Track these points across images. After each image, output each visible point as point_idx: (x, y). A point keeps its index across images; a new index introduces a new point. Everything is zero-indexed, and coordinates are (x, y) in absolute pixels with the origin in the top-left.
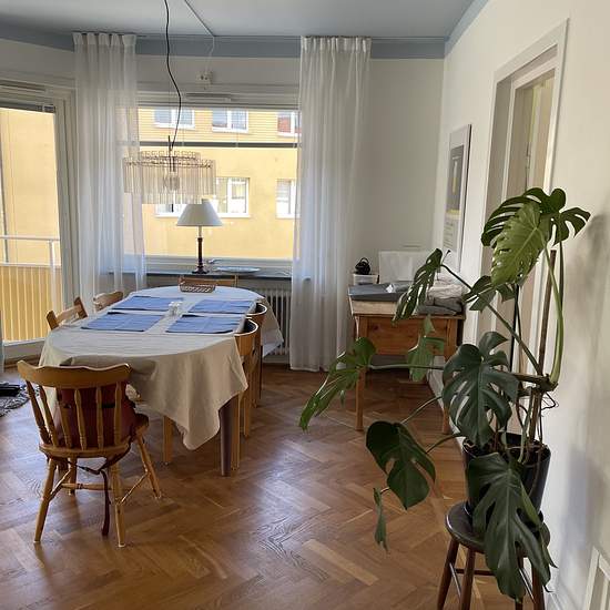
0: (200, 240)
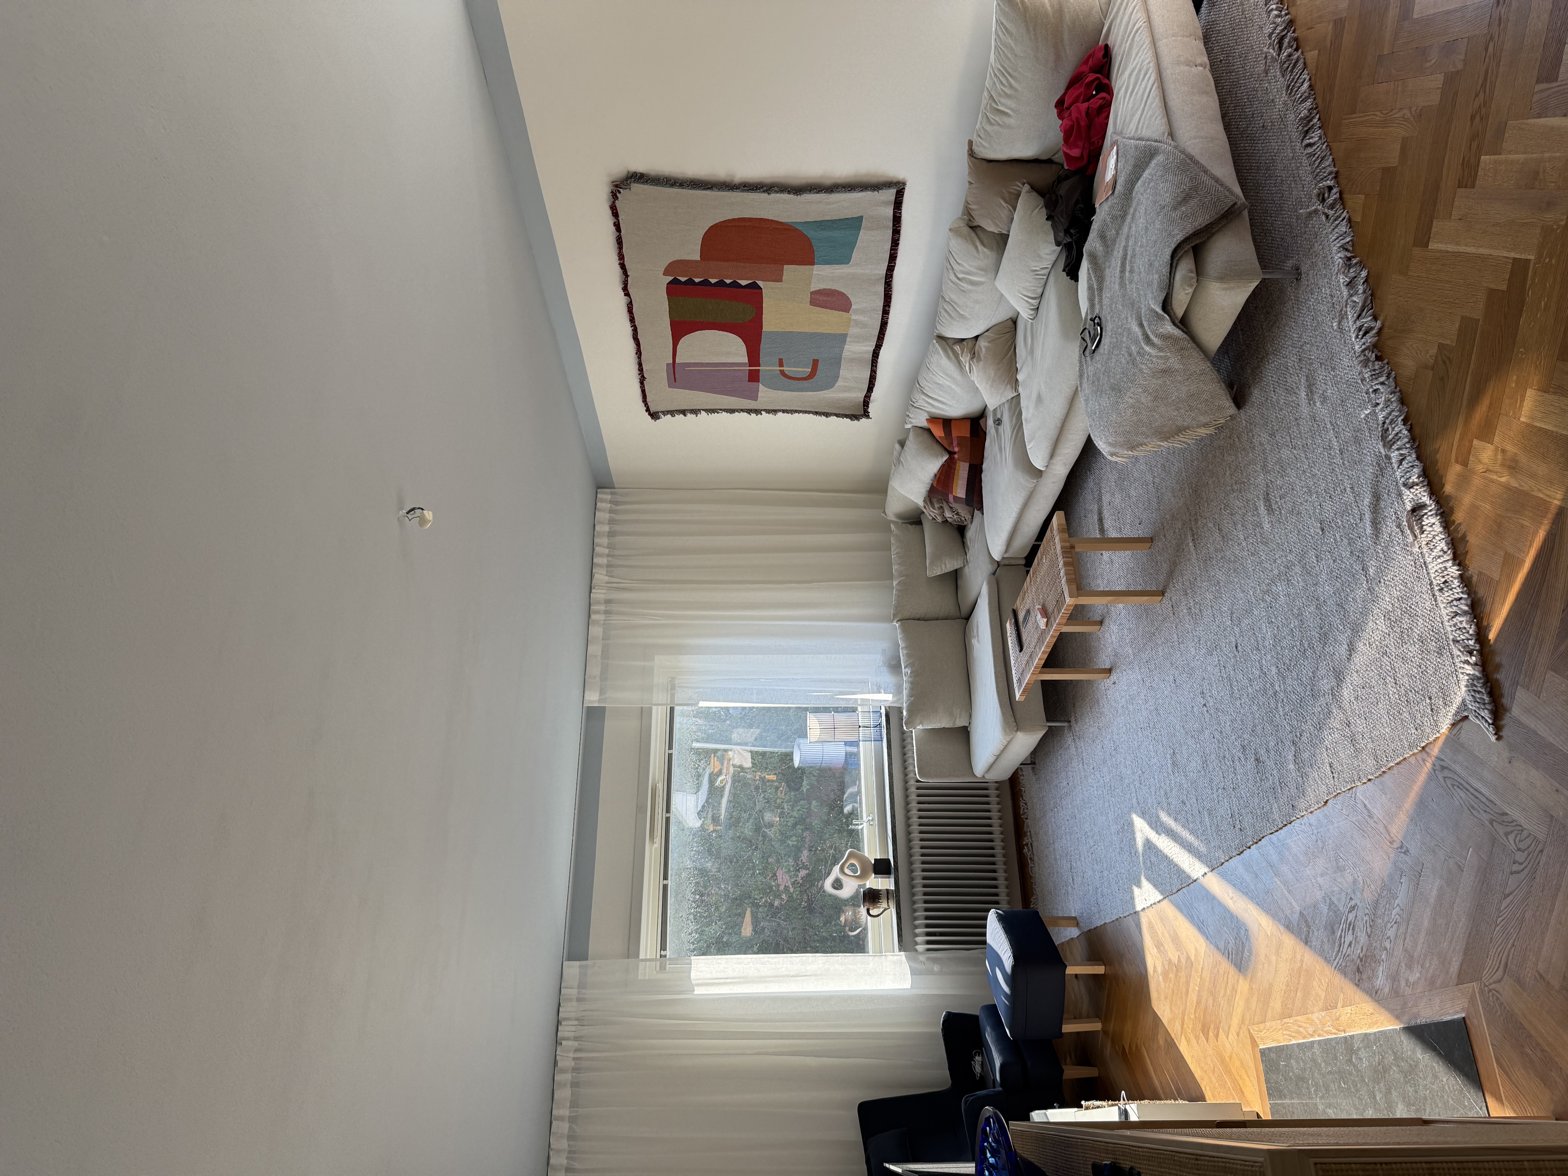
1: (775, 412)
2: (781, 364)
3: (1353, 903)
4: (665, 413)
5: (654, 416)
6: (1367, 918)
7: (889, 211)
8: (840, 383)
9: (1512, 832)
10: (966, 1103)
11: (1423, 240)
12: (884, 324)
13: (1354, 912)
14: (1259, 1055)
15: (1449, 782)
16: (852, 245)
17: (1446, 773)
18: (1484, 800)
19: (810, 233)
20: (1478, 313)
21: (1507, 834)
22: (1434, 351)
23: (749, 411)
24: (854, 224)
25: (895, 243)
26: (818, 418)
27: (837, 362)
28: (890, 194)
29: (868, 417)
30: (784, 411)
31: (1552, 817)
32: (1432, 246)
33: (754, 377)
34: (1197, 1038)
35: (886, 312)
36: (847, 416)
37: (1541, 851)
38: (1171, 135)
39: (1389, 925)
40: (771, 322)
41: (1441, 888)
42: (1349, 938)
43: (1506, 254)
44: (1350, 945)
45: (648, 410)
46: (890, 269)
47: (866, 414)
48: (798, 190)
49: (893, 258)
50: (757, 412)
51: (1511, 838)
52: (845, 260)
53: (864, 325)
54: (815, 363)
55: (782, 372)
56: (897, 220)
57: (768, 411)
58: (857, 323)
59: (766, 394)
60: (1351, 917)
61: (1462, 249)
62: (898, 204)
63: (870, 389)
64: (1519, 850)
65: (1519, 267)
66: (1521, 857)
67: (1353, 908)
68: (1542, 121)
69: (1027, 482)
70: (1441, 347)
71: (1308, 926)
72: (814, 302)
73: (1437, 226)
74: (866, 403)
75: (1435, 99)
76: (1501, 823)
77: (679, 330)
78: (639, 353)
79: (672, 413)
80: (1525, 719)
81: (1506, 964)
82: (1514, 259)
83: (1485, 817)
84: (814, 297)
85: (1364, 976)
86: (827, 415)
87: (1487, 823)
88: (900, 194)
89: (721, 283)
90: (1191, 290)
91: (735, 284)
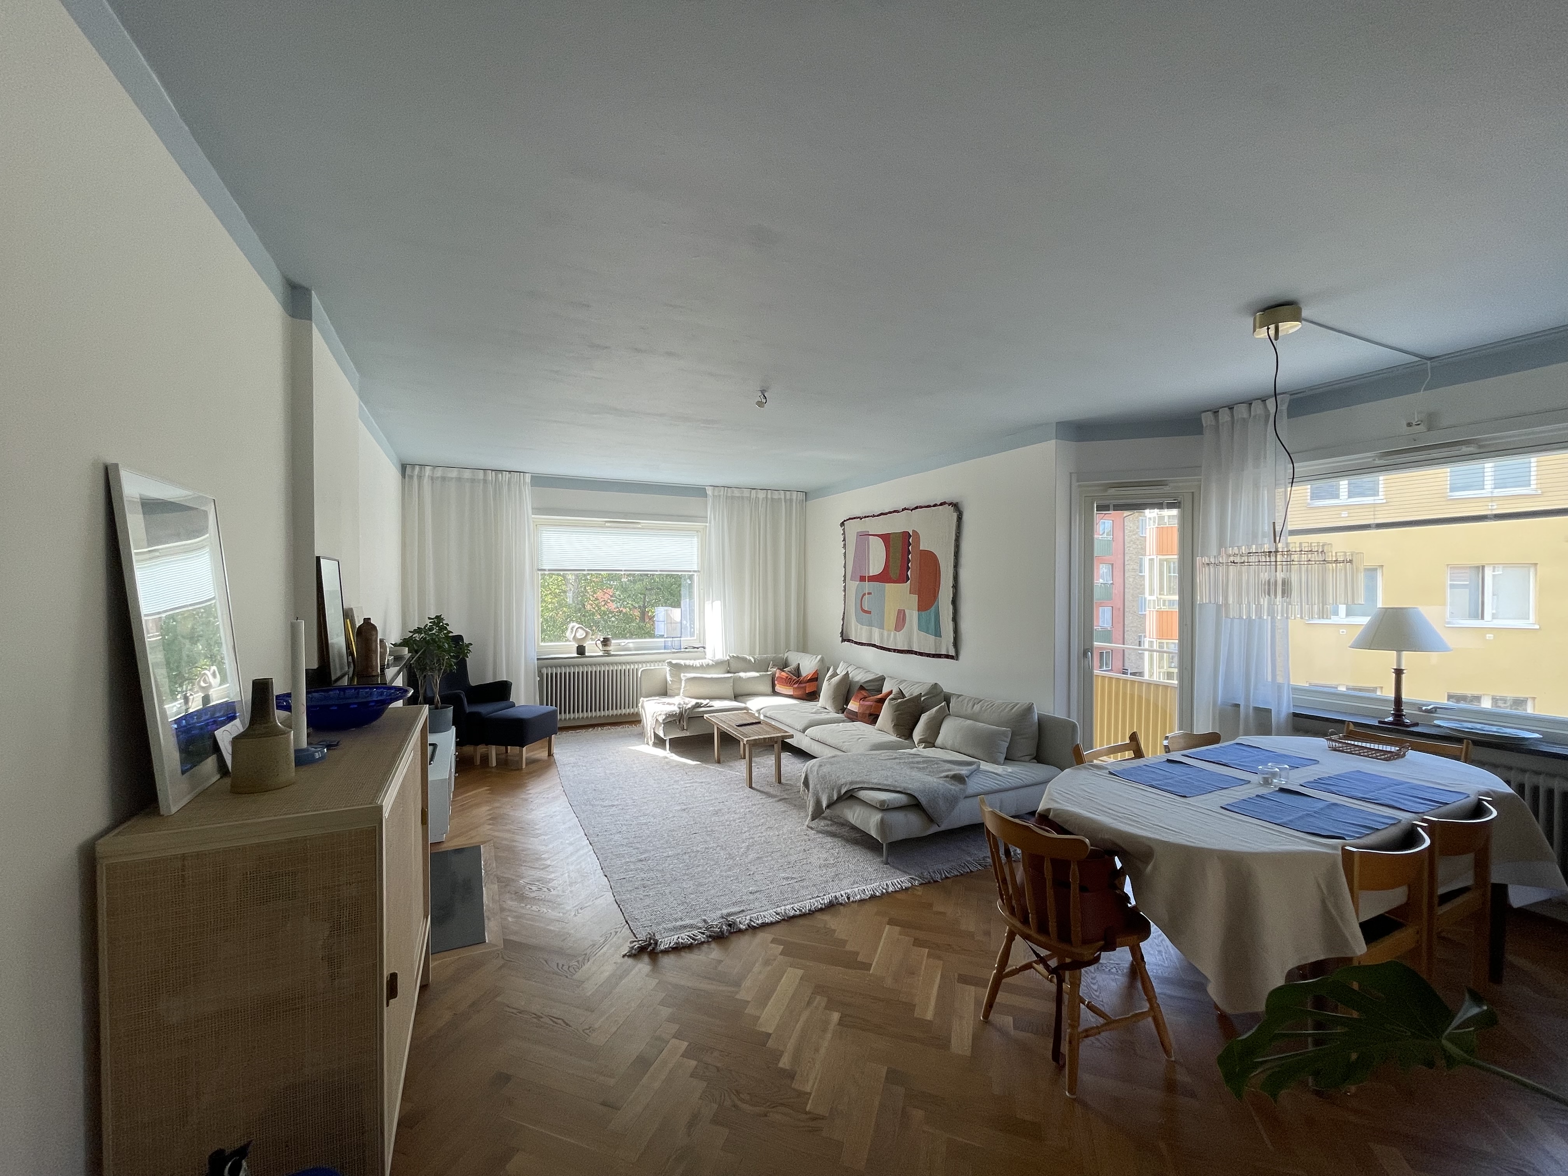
0: (1399, 672)
1: (845, 591)
2: (869, 594)
3: (552, 890)
4: (844, 530)
5: (842, 524)
6: (543, 896)
7: (944, 652)
8: (859, 626)
9: (579, 964)
10: (460, 693)
11: (892, 922)
12: (889, 650)
13: (547, 891)
14: (477, 844)
15: (608, 936)
16: (927, 632)
17: (613, 934)
18: (597, 951)
19: (933, 608)
20: (848, 948)
21: (578, 961)
22: (833, 927)
23: (845, 576)
24: (938, 633)
25: (928, 655)
26: (842, 614)
27: (870, 625)
28: (952, 652)
29: (842, 642)
30: (845, 595)
31: (584, 982)
32: (888, 926)
33: (862, 579)
34: (490, 815)
35: (895, 651)
36: (842, 630)
37: (567, 977)
38: (966, 797)
39: (538, 907)
40: (890, 588)
41: (554, 931)
42: (534, 888)
43: (875, 960)
44: (530, 889)
45: (845, 521)
46: (916, 653)
47: (843, 640)
48: (955, 602)
49: (921, 654)
50: (845, 581)
51: (576, 963)
52: (920, 628)
53: (888, 639)
54: (869, 612)
55: (864, 594)
56: (939, 656)
57: (845, 587)
58: (889, 636)
59: (853, 585)
60: (545, 889)
61: (883, 940)
62: (947, 656)
63: (856, 643)
64: (569, 967)
65: (867, 966)
66: (566, 968)
67: (549, 890)
68: (939, 977)
69: (800, 727)
70: (834, 931)
71: (543, 869)
72: (899, 611)
73: (897, 929)
74: (849, 641)
75: (963, 927)
76: (584, 959)
77: (885, 538)
78: (874, 516)
79: (844, 534)
80: (637, 969)
81: (511, 961)
82: (871, 964)
83: (588, 951)
84: (903, 611)
85: (513, 896)
86: (843, 619)
87: (585, 952)
88: (952, 657)
89: (909, 561)
90: (878, 806)
91: (908, 568)
